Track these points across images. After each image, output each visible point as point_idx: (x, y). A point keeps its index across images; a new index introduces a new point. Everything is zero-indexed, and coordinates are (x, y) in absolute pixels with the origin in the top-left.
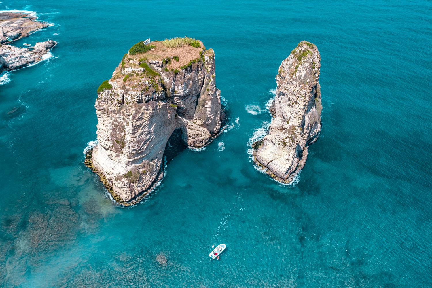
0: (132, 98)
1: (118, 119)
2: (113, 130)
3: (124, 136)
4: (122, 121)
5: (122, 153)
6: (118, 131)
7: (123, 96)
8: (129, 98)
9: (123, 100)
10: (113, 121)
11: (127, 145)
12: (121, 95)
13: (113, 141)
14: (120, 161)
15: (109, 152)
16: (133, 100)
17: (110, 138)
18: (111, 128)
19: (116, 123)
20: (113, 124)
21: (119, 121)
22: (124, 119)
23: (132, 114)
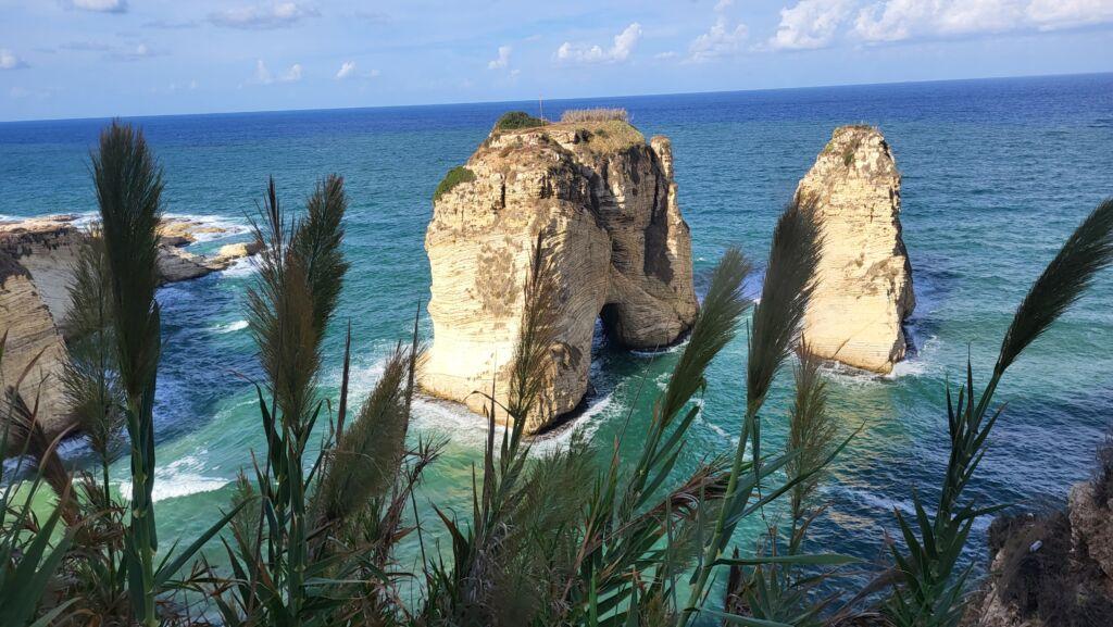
0: (526, 188)
1: (492, 245)
2: (481, 272)
3: (513, 277)
4: (505, 244)
5: (509, 314)
6: (496, 271)
7: (503, 189)
8: (518, 187)
9: (503, 196)
10: (480, 253)
12: (496, 187)
13: (484, 295)
15: (476, 326)
16: (530, 190)
17: (475, 293)
18: (476, 269)
19: (489, 255)
20: (480, 257)
21: (494, 247)
22: (508, 240)
23: (531, 223)
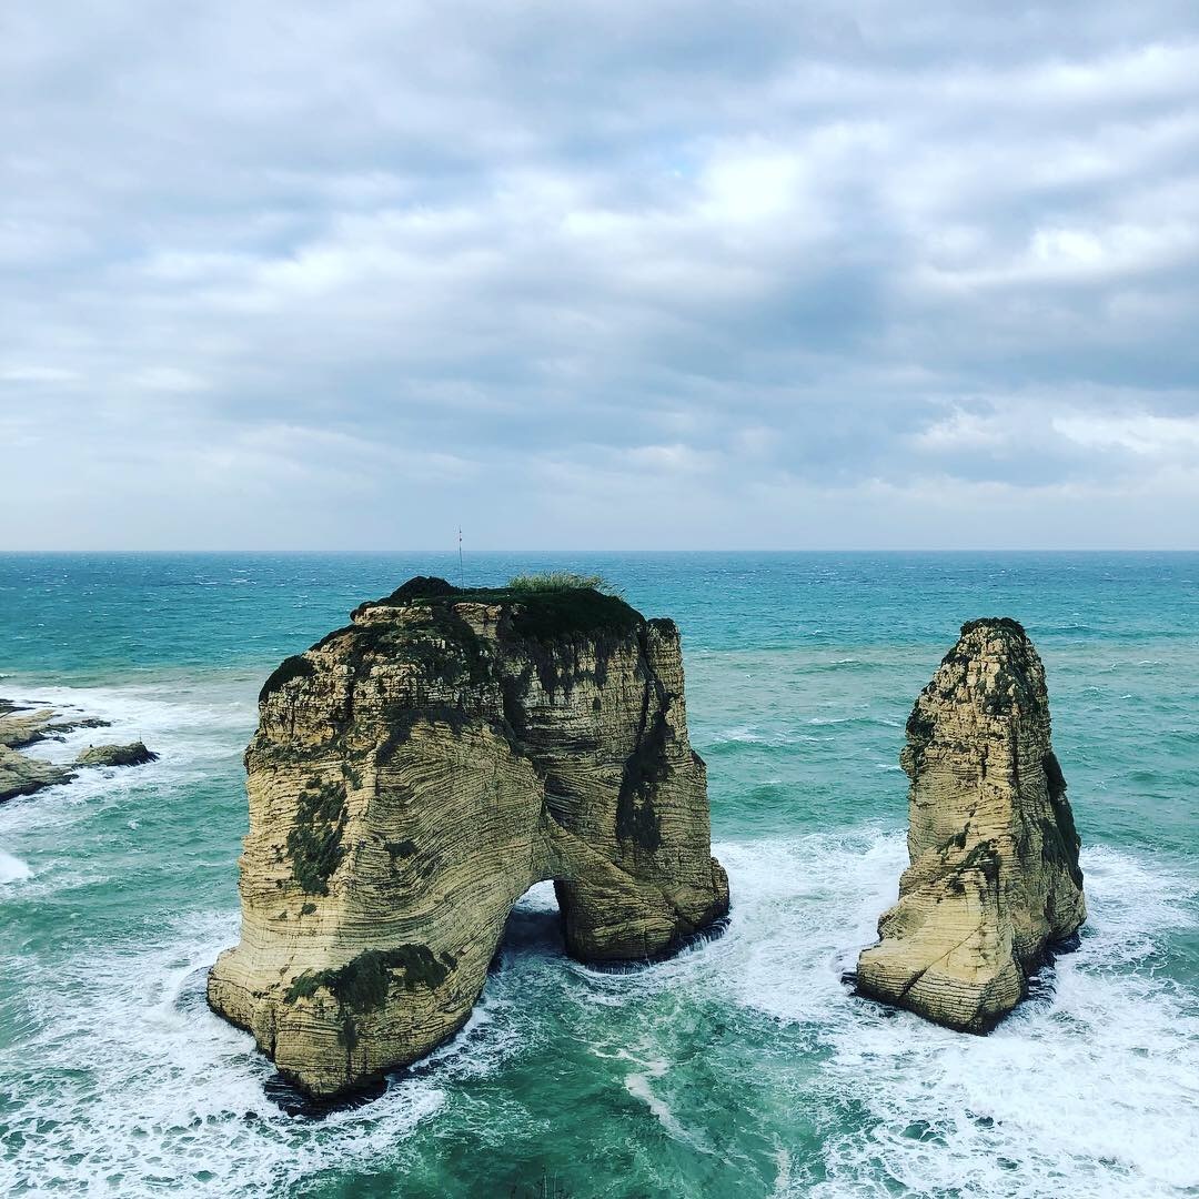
0: (382, 690)
1: (324, 776)
2: (302, 817)
3: (340, 831)
4: (339, 777)
5: (325, 893)
6: (319, 819)
7: (350, 688)
8: (370, 689)
9: (349, 701)
10: (305, 788)
11: (348, 860)
12: (340, 686)
13: (297, 858)
14: (314, 925)
15: (280, 907)
16: (387, 695)
17: (285, 851)
18: (295, 813)
19: (317, 792)
20: (303, 797)
21: (325, 782)
22: (345, 770)
23: (379, 743)
